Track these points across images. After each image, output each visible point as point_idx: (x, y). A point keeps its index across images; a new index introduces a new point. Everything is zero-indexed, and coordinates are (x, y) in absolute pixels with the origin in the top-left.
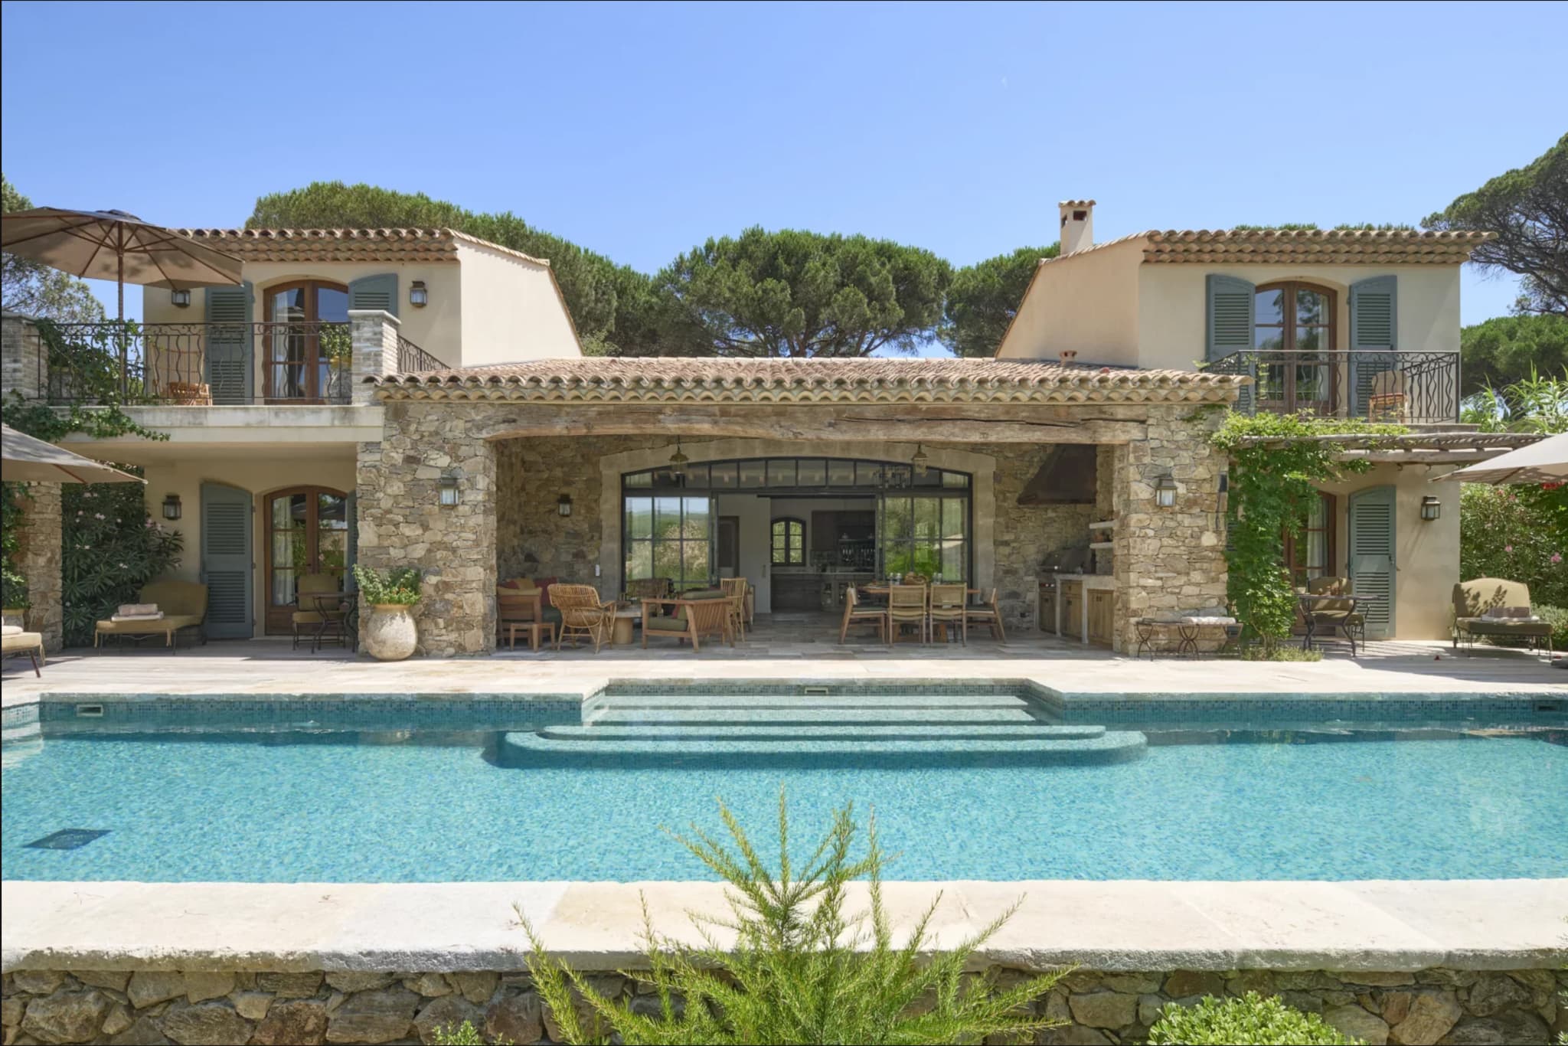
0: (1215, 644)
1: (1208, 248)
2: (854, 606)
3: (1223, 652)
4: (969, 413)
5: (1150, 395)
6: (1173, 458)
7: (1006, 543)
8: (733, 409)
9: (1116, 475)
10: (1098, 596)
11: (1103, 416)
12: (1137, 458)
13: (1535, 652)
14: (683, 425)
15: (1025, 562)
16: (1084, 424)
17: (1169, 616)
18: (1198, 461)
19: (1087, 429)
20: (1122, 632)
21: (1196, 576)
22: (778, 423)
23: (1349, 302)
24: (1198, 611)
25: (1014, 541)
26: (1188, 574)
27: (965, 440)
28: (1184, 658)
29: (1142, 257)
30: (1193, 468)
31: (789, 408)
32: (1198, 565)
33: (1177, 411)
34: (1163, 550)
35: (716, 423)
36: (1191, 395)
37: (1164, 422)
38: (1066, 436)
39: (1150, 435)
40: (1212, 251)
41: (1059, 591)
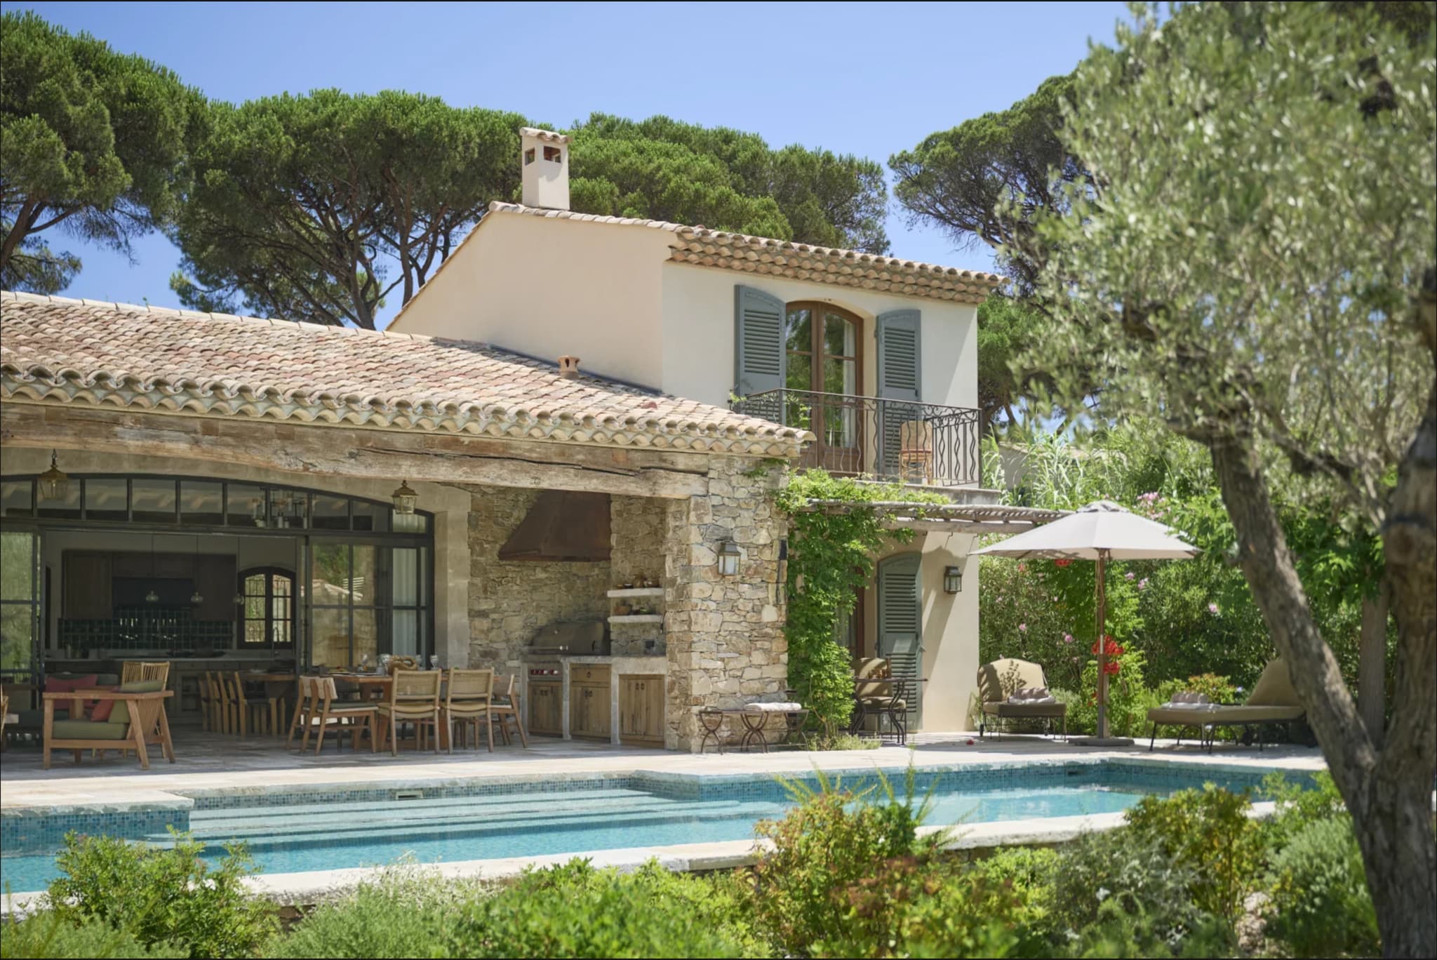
0: (776, 735)
1: (740, 254)
2: (333, 701)
3: (784, 744)
4: (519, 452)
5: (714, 445)
6: (734, 518)
7: (483, 614)
8: (221, 426)
9: (670, 535)
10: (635, 683)
11: (664, 465)
12: (699, 517)
13: (1050, 737)
14: (149, 443)
15: (508, 641)
16: (643, 473)
17: (732, 703)
18: (758, 522)
19: (648, 479)
20: (678, 725)
21: (758, 658)
22: (283, 449)
23: (877, 335)
24: (760, 697)
25: (494, 611)
26: (750, 655)
27: (513, 485)
28: (747, 751)
29: (668, 254)
30: (754, 532)
31: (299, 429)
32: (759, 644)
33: (738, 464)
34: (725, 626)
35: (196, 442)
36: (755, 448)
37: (724, 476)
38: (625, 487)
39: (711, 491)
40: (744, 258)
41: (567, 681)
